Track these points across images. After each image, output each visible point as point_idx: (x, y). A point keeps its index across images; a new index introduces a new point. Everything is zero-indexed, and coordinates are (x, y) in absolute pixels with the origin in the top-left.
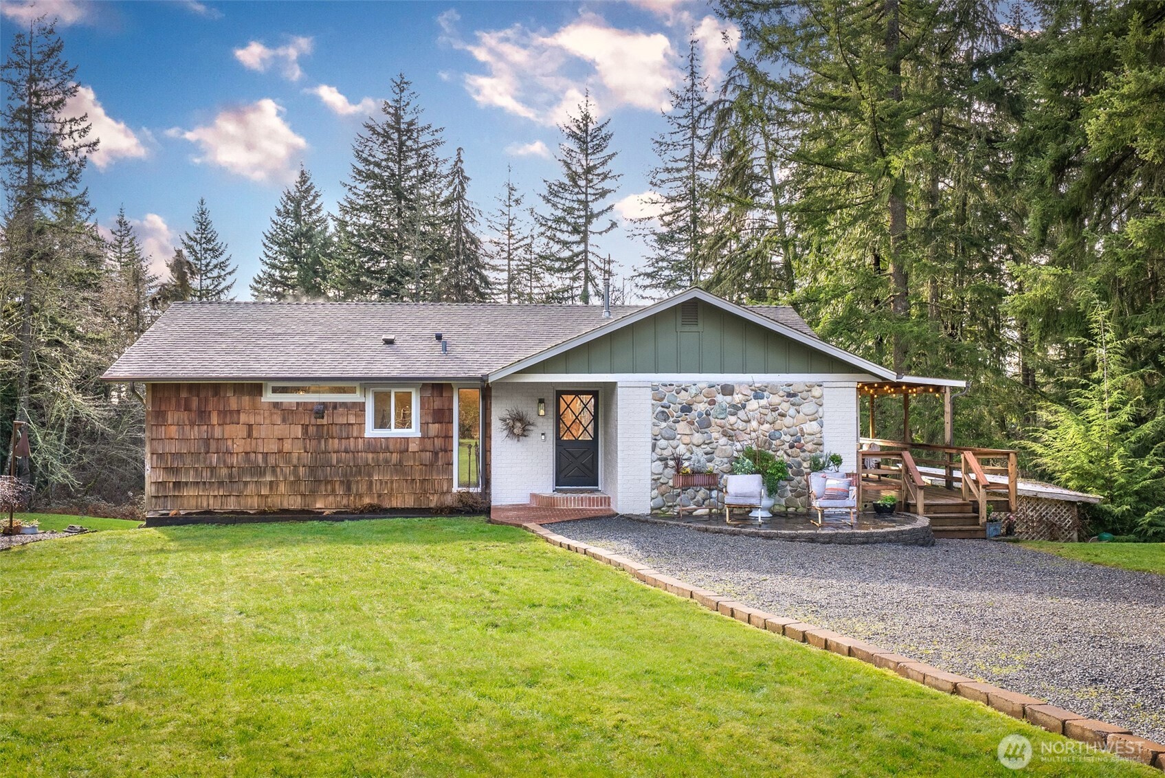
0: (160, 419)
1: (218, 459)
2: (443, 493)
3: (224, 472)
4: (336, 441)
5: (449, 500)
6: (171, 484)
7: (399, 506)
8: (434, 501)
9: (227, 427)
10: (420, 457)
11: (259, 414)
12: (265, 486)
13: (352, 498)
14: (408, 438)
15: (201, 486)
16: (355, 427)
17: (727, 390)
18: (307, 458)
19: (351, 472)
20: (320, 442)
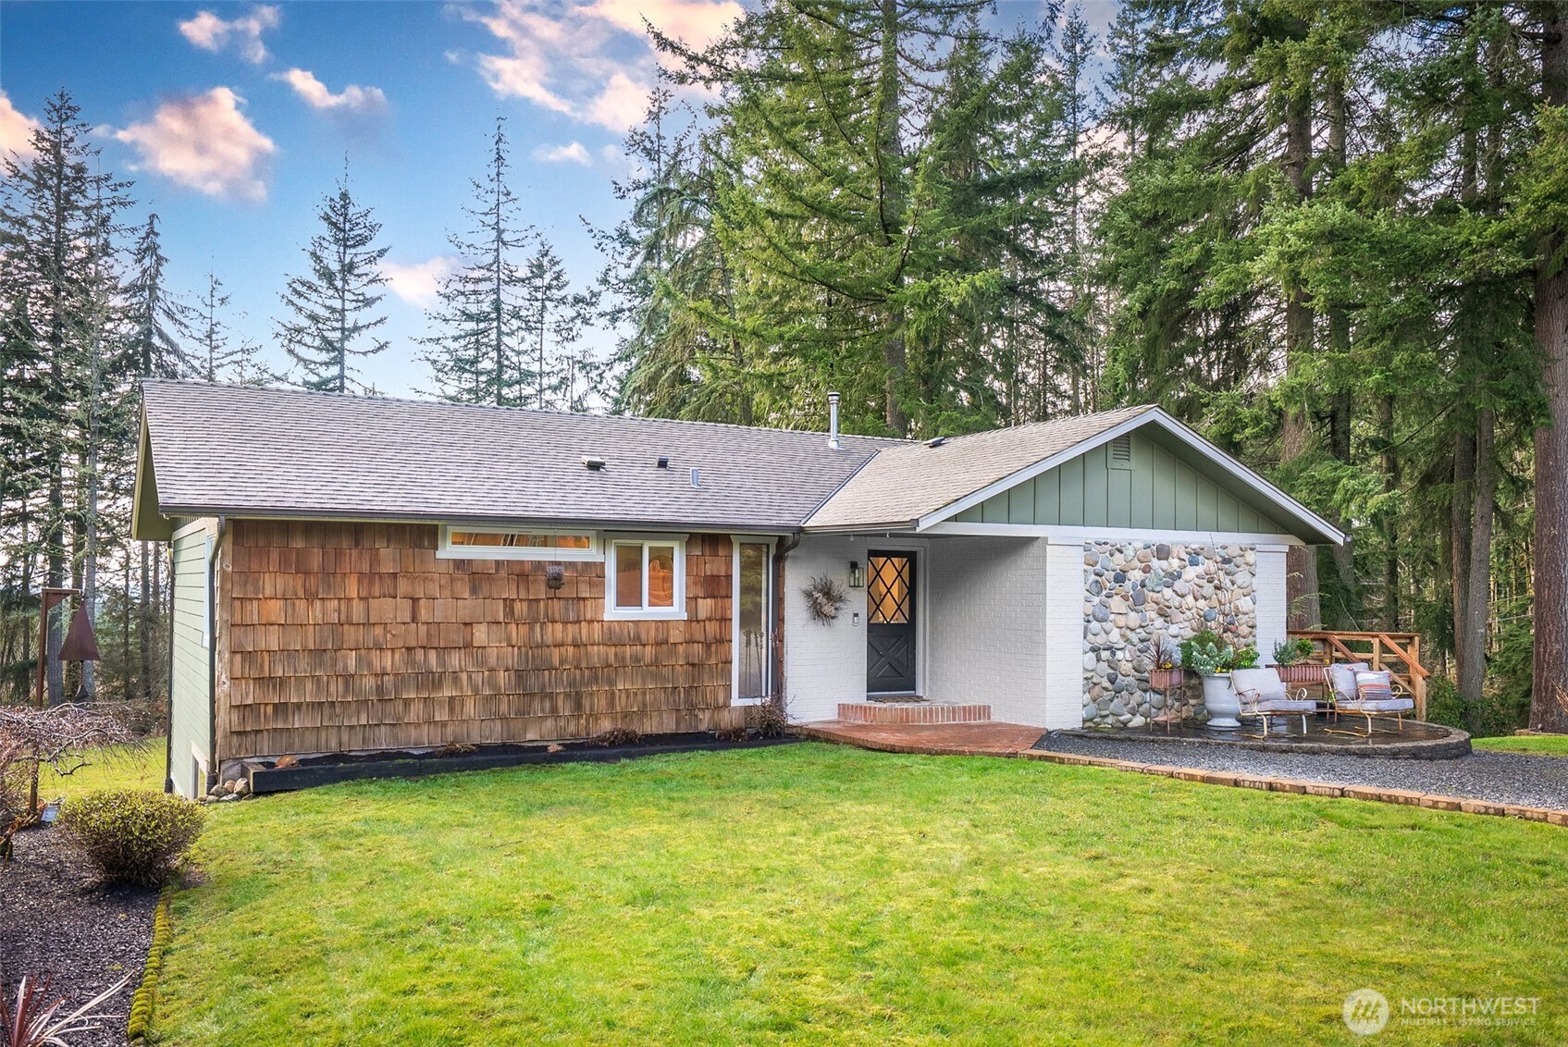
0: (250, 588)
1: (359, 659)
2: (718, 708)
3: (369, 683)
4: (559, 627)
5: (728, 720)
6: (270, 709)
7: (655, 731)
8: (704, 722)
9: (374, 603)
10: (685, 651)
11: (432, 580)
12: (441, 706)
13: (583, 721)
14: (667, 622)
15: (326, 710)
16: (588, 603)
17: (1163, 552)
18: (512, 656)
19: (582, 676)
20: (532, 629)
